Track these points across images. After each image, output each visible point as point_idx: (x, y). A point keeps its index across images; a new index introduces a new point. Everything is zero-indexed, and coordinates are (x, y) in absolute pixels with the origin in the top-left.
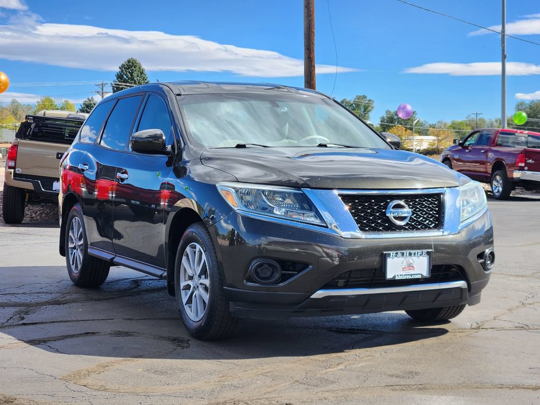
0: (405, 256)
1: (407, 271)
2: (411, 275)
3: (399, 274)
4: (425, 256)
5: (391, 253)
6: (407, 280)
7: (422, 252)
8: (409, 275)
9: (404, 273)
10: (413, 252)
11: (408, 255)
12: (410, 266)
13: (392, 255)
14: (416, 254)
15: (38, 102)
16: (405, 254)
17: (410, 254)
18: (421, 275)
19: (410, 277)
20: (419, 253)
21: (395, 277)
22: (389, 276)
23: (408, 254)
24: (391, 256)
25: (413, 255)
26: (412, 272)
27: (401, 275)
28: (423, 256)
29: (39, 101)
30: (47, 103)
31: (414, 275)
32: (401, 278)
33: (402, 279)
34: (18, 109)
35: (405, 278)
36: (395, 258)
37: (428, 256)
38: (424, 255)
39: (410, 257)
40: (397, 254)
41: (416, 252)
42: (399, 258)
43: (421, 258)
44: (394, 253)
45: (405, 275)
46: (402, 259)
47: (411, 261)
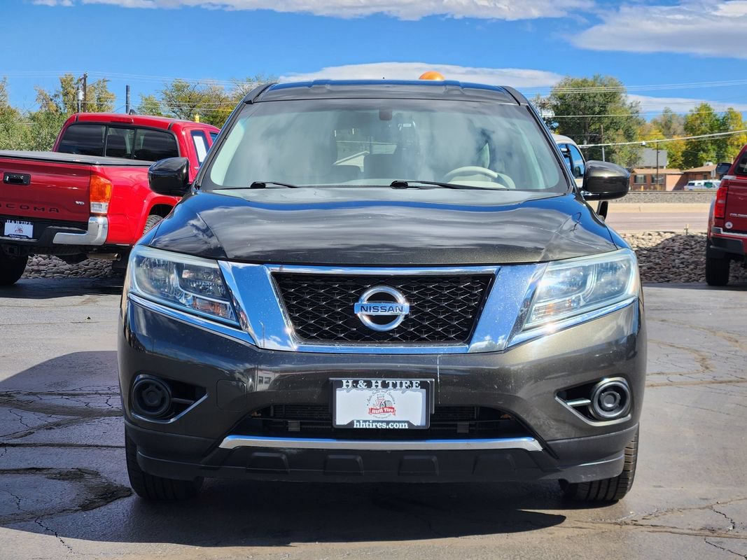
0: (374, 387)
1: (378, 415)
2: (388, 422)
3: (361, 419)
4: (417, 390)
5: (344, 382)
6: (377, 430)
7: (411, 383)
8: (382, 422)
9: (371, 418)
10: (390, 381)
11: (380, 387)
12: (386, 406)
13: (345, 384)
14: (398, 385)
15: (691, 111)
16: (374, 384)
17: (385, 385)
18: (408, 422)
19: (384, 426)
20: (404, 385)
21: (352, 423)
22: (341, 419)
23: (380, 384)
24: (344, 386)
25: (390, 387)
26: (391, 417)
27: (365, 421)
28: (415, 391)
29: (694, 109)
30: (703, 112)
31: (394, 422)
32: (365, 426)
33: (367, 429)
34: (673, 121)
35: (373, 426)
36: (354, 390)
37: (424, 390)
38: (414, 387)
39: (385, 390)
40: (356, 383)
41: (398, 382)
42: (362, 389)
43: (409, 392)
44: (350, 382)
45: (374, 421)
46: (367, 392)
47: (387, 398)
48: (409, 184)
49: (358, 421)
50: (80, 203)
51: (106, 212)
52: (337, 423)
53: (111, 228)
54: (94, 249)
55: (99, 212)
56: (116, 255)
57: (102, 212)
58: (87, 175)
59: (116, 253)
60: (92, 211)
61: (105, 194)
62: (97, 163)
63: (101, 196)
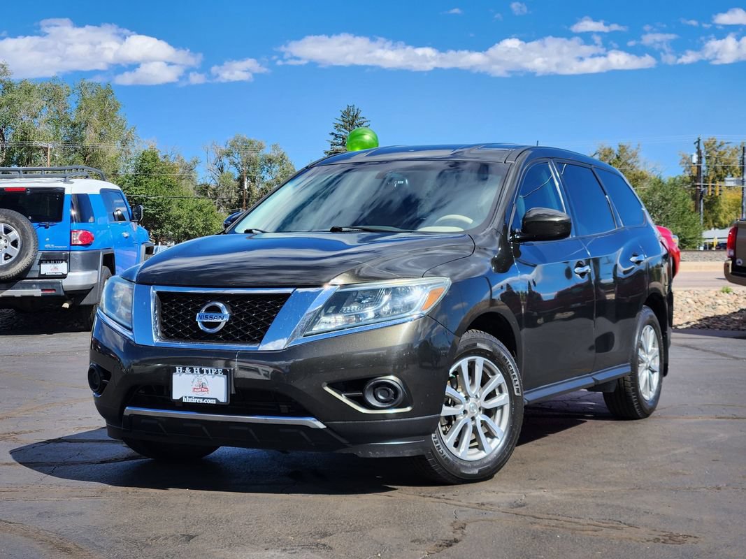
0: (195, 372)
1: (198, 393)
2: (204, 399)
3: (188, 395)
4: (220, 376)
5: (177, 368)
7: (217, 371)
8: (200, 398)
9: (194, 395)
10: (204, 369)
11: (199, 373)
12: (203, 387)
13: (177, 370)
14: (210, 371)
16: (195, 370)
17: (202, 372)
18: (216, 399)
19: (201, 401)
20: (213, 372)
21: (182, 398)
22: (176, 395)
23: (198, 371)
24: (177, 372)
25: (205, 373)
26: (205, 395)
27: (190, 397)
31: (207, 398)
32: (189, 400)
33: (190, 403)
35: (194, 401)
36: (184, 375)
37: (226, 376)
38: (219, 374)
39: (202, 375)
40: (184, 369)
41: (209, 369)
42: (188, 374)
43: (216, 377)
44: (181, 368)
45: (195, 398)
46: (191, 376)
47: (204, 381)
48: (344, 229)
49: (186, 397)
52: (174, 398)
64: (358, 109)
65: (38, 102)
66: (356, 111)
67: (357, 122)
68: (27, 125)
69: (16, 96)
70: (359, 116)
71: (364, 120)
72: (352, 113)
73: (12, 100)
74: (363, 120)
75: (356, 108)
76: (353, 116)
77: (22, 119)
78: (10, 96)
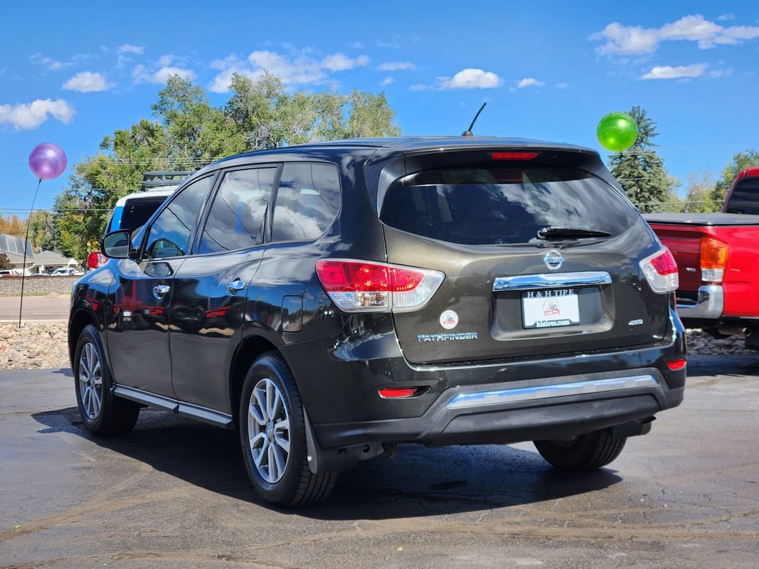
50: (691, 269)
51: (720, 280)
53: (728, 298)
54: (721, 323)
55: (711, 280)
56: (744, 330)
57: (716, 281)
58: (697, 237)
59: (744, 327)
60: (704, 279)
61: (718, 259)
62: (709, 223)
63: (713, 260)
64: (643, 111)
65: (310, 113)
66: (641, 112)
67: (642, 123)
68: (299, 137)
69: (289, 109)
70: (646, 117)
71: (651, 122)
72: (637, 115)
73: (285, 113)
74: (649, 122)
75: (641, 109)
76: (638, 118)
77: (295, 132)
78: (283, 109)
